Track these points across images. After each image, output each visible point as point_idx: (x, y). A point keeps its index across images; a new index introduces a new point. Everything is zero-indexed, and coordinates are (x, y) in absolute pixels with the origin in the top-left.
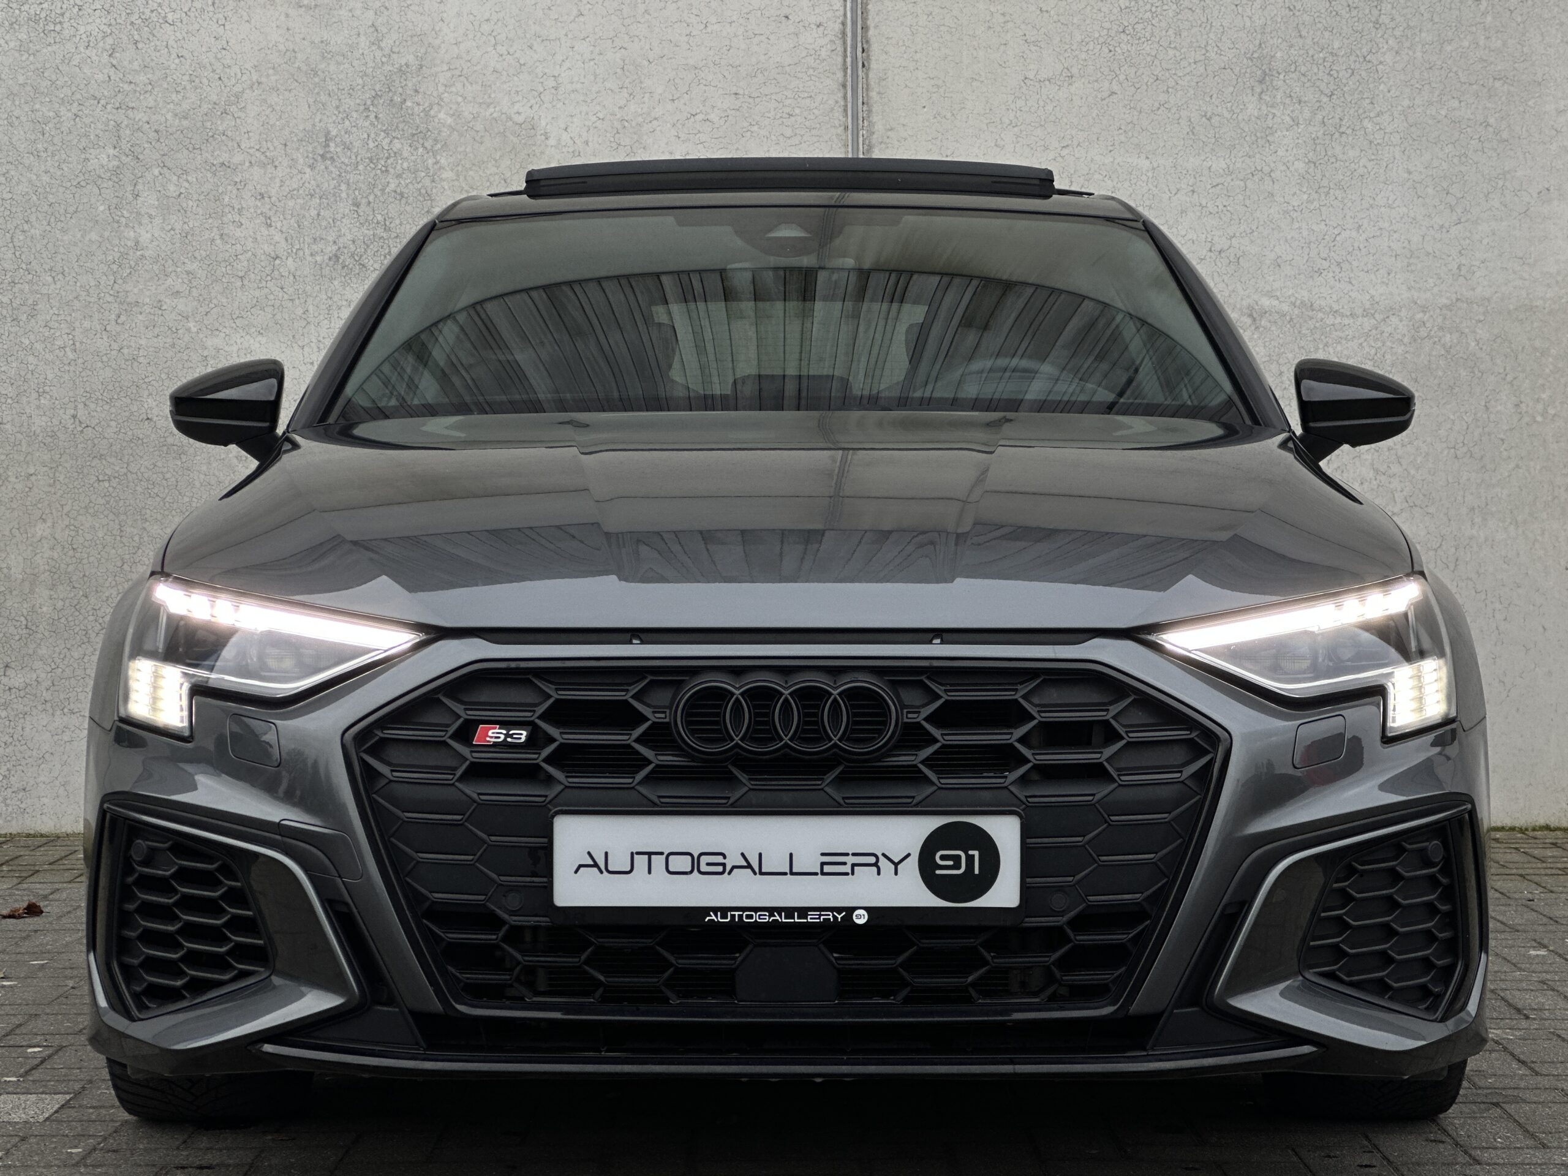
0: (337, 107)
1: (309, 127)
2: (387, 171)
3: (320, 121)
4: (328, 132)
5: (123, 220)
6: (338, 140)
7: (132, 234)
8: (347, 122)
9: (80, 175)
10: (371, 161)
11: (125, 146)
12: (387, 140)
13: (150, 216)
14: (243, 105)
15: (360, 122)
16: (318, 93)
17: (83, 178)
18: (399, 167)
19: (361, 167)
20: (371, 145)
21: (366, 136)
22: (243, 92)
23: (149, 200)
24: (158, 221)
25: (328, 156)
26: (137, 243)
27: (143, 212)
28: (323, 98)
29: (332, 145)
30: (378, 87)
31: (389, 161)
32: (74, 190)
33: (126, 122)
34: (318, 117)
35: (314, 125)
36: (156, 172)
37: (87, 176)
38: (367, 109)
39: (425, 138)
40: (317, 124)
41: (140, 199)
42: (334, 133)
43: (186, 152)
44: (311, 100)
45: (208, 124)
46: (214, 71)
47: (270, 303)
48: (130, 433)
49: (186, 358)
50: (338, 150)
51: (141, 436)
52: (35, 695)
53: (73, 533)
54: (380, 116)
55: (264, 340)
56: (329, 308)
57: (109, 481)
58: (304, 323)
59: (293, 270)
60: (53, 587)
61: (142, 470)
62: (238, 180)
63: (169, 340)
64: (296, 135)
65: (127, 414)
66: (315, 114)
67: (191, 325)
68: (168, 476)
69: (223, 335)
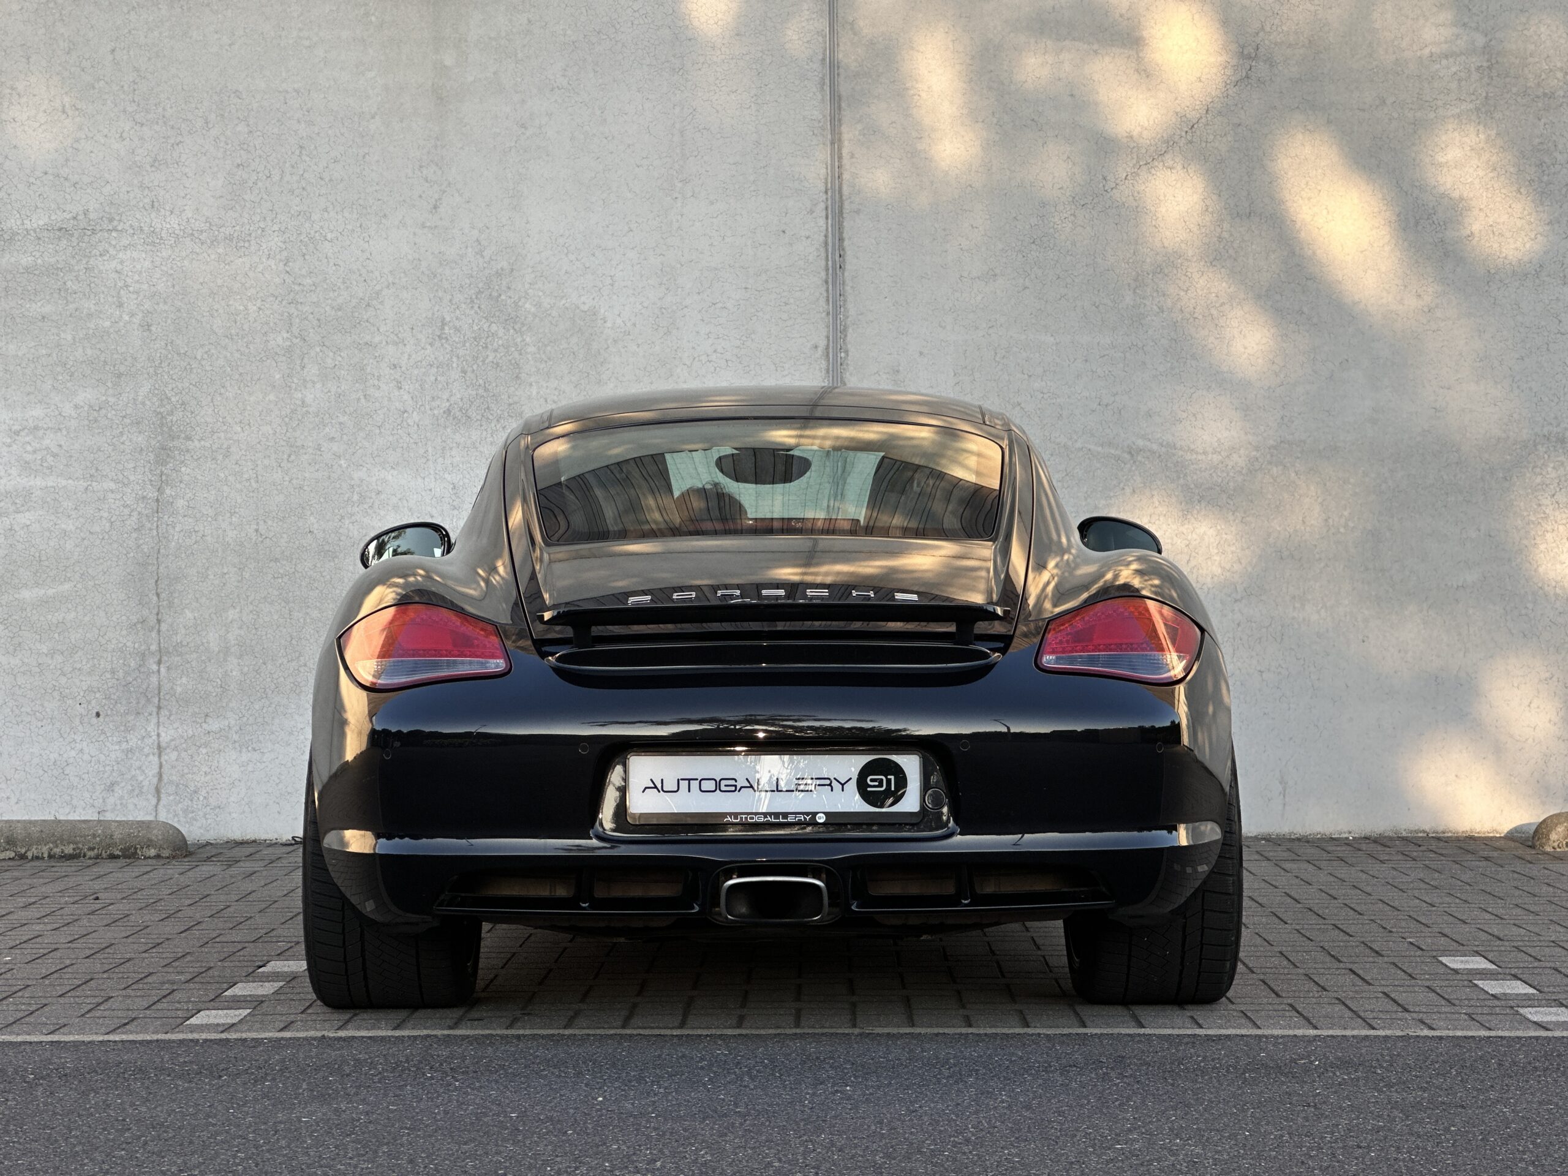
0: (450, 301)
1: (430, 315)
2: (487, 347)
4: (444, 319)
5: (294, 386)
6: (451, 324)
7: (300, 395)
8: (458, 312)
10: (475, 339)
12: (487, 325)
13: (314, 383)
15: (467, 311)
18: (495, 344)
19: (467, 344)
20: (476, 328)
21: (471, 321)
22: (381, 290)
23: (312, 370)
24: (318, 386)
25: (444, 336)
26: (303, 402)
27: (308, 379)
28: (440, 294)
29: (446, 328)
30: (480, 285)
31: (488, 340)
33: (295, 314)
34: (436, 309)
35: (433, 314)
36: (318, 350)
38: (472, 301)
39: (515, 322)
41: (306, 370)
42: (448, 319)
44: (432, 296)
45: (356, 314)
46: (360, 275)
47: (400, 445)
48: (297, 542)
49: (338, 486)
51: (305, 545)
52: (227, 737)
53: (255, 617)
54: (482, 307)
55: (395, 473)
56: (444, 449)
57: (282, 578)
58: (424, 460)
59: (417, 421)
60: (241, 657)
61: (306, 569)
62: (377, 355)
63: (325, 473)
64: (420, 321)
65: (295, 528)
67: (342, 462)
68: (324, 574)
69: (365, 469)
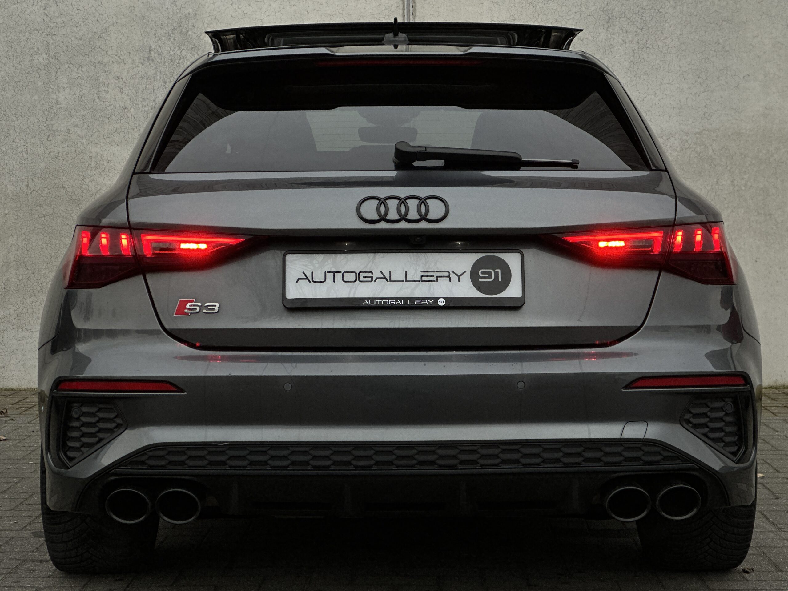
3: (147, 41)
9: (30, 67)
11: (52, 54)
14: (109, 33)
16: (145, 28)
17: (31, 69)
32: (27, 75)
37: (33, 68)
40: (145, 43)
43: (81, 57)
50: (156, 55)
66: (144, 38)
